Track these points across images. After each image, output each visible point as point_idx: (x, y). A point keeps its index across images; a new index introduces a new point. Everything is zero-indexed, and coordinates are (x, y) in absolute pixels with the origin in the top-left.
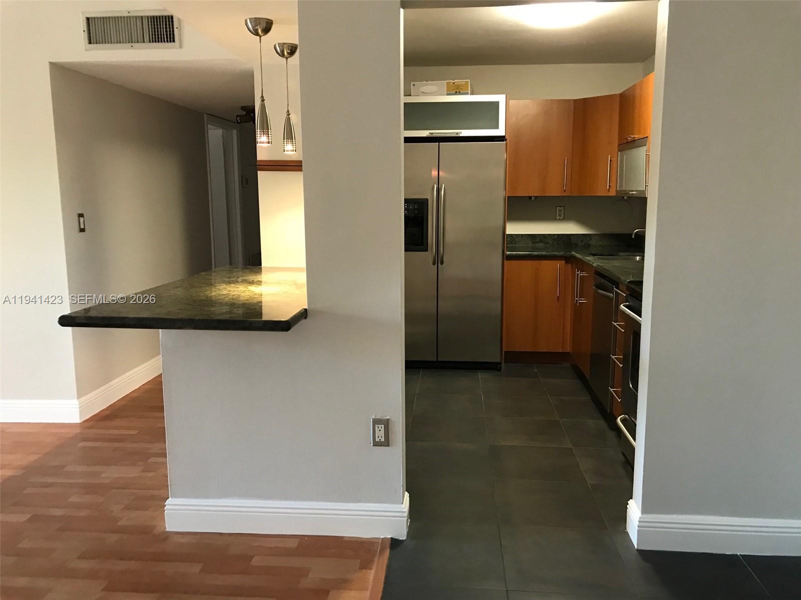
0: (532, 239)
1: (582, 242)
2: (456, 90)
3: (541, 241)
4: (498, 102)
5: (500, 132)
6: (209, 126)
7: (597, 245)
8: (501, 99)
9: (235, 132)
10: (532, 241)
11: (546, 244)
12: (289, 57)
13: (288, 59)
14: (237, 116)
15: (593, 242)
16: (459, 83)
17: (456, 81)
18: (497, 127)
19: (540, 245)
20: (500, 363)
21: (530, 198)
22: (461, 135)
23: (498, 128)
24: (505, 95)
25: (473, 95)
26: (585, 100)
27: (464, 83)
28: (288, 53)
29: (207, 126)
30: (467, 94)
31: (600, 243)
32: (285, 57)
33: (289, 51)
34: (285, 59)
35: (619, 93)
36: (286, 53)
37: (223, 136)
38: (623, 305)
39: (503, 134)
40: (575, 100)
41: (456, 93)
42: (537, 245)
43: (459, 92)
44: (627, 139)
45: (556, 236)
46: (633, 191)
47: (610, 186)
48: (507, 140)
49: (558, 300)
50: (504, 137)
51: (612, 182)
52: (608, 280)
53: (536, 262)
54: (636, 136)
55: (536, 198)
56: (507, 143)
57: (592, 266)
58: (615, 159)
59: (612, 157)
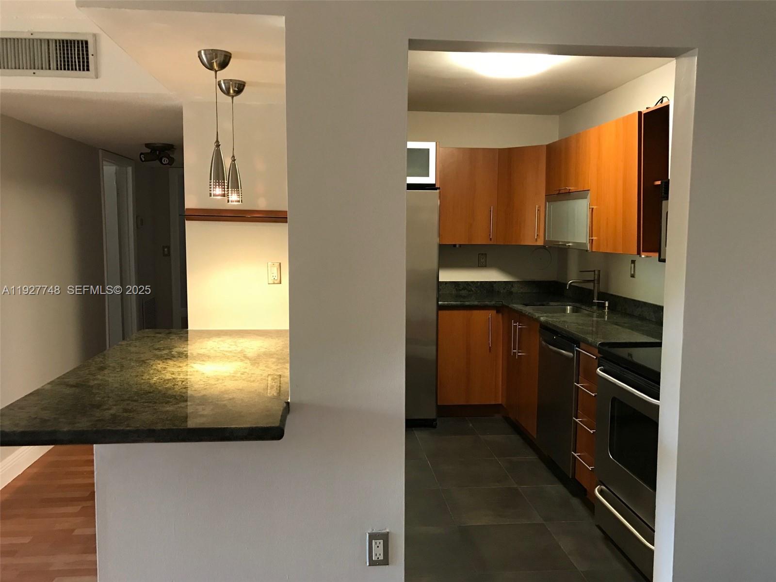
0: (455, 286)
1: (504, 289)
3: (464, 289)
4: (429, 149)
5: (431, 180)
6: (104, 163)
7: (519, 292)
8: (431, 146)
9: (130, 169)
10: (456, 289)
11: (470, 291)
12: (235, 96)
13: (234, 98)
14: (142, 154)
15: (515, 289)
18: (427, 174)
19: (464, 293)
20: (435, 420)
21: (455, 245)
23: (428, 176)
24: (435, 143)
26: (510, 150)
28: (234, 91)
29: (103, 163)
31: (522, 290)
32: (230, 96)
33: (236, 89)
34: (230, 98)
35: (547, 144)
36: (231, 91)
37: (116, 173)
38: (600, 370)
39: (433, 182)
40: (499, 149)
42: (460, 292)
44: (560, 190)
45: (479, 284)
46: (569, 243)
47: (537, 235)
48: (439, 188)
49: (490, 351)
50: (434, 185)
51: (539, 232)
52: (563, 337)
53: (468, 312)
54: (572, 188)
55: (460, 245)
56: (440, 192)
57: (537, 320)
58: (542, 209)
59: (539, 207)
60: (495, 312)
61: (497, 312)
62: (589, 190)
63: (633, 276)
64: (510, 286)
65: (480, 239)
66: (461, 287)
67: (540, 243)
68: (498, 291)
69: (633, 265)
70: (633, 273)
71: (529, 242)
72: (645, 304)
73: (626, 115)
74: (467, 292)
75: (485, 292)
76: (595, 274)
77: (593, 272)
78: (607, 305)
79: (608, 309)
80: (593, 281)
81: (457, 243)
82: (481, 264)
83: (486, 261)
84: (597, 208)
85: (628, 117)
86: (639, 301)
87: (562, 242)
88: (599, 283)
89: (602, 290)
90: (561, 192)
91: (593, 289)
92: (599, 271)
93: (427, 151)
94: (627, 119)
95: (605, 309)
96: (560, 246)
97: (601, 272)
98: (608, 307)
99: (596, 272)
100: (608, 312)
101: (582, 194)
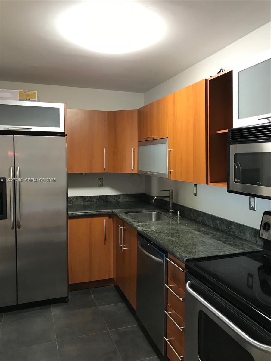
0: (83, 199)
1: (114, 200)
2: (26, 98)
3: (89, 201)
5: (61, 129)
7: (123, 201)
8: (60, 106)
10: (84, 201)
11: (93, 202)
16: (29, 93)
17: (26, 91)
18: (58, 126)
19: (89, 203)
20: (67, 297)
21: (82, 174)
22: (32, 130)
24: (63, 104)
25: (39, 102)
26: (115, 112)
27: (33, 93)
30: (36, 101)
31: (125, 200)
35: (138, 108)
39: (63, 131)
40: (108, 112)
41: (27, 100)
42: (86, 203)
43: (29, 99)
44: (147, 138)
45: (98, 197)
46: (154, 173)
47: (133, 167)
48: (66, 135)
49: (105, 244)
50: (64, 133)
51: (135, 165)
52: (154, 244)
53: (90, 219)
54: (155, 137)
55: (85, 173)
56: (67, 138)
57: (135, 228)
58: (136, 150)
59: (134, 149)
60: (108, 217)
61: (109, 218)
62: (167, 138)
63: (195, 194)
64: (118, 198)
65: (98, 169)
66: (87, 199)
67: (135, 172)
68: (111, 201)
69: (195, 187)
70: (195, 192)
71: (128, 171)
72: (205, 214)
73: (195, 82)
74: (91, 203)
75: (102, 202)
76: (170, 192)
77: (169, 191)
78: (179, 213)
79: (180, 216)
80: (169, 197)
81: (83, 172)
82: (100, 184)
83: (103, 183)
84: (173, 150)
85: (196, 84)
86: (200, 212)
87: (149, 172)
88: (172, 198)
89: (174, 202)
90: (148, 139)
91: (169, 201)
92: (173, 190)
93: (58, 109)
94: (195, 85)
95: (178, 216)
96: (148, 175)
97: (174, 191)
98: (179, 214)
99: (171, 191)
100: (180, 218)
101: (162, 140)
